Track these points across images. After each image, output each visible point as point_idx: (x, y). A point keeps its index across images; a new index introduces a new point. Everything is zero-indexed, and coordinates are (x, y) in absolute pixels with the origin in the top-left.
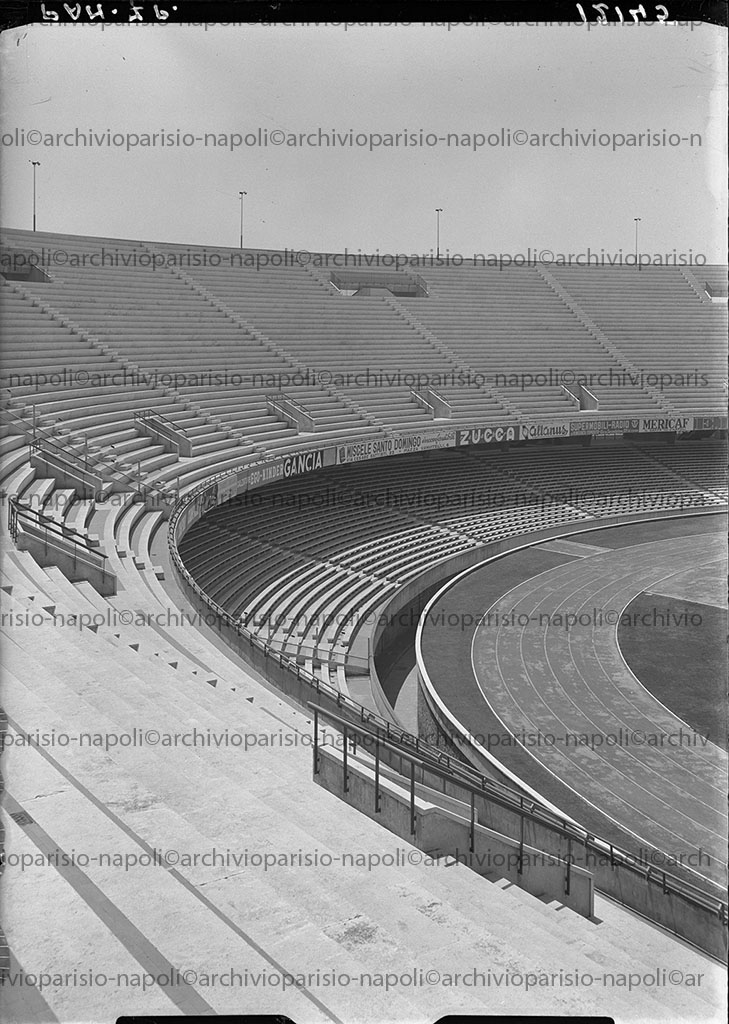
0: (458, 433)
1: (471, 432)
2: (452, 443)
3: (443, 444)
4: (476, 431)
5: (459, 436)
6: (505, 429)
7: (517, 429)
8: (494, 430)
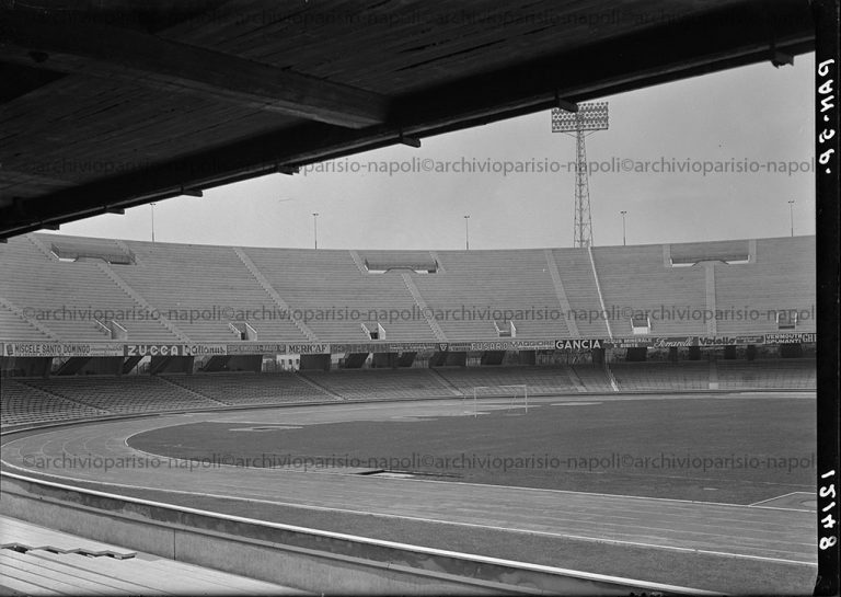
0: (126, 347)
1: (138, 347)
2: (121, 354)
3: (112, 353)
4: (143, 347)
5: (126, 349)
6: (169, 347)
7: (180, 348)
8: (159, 347)
